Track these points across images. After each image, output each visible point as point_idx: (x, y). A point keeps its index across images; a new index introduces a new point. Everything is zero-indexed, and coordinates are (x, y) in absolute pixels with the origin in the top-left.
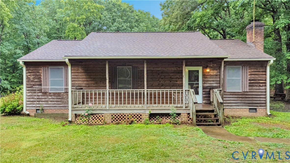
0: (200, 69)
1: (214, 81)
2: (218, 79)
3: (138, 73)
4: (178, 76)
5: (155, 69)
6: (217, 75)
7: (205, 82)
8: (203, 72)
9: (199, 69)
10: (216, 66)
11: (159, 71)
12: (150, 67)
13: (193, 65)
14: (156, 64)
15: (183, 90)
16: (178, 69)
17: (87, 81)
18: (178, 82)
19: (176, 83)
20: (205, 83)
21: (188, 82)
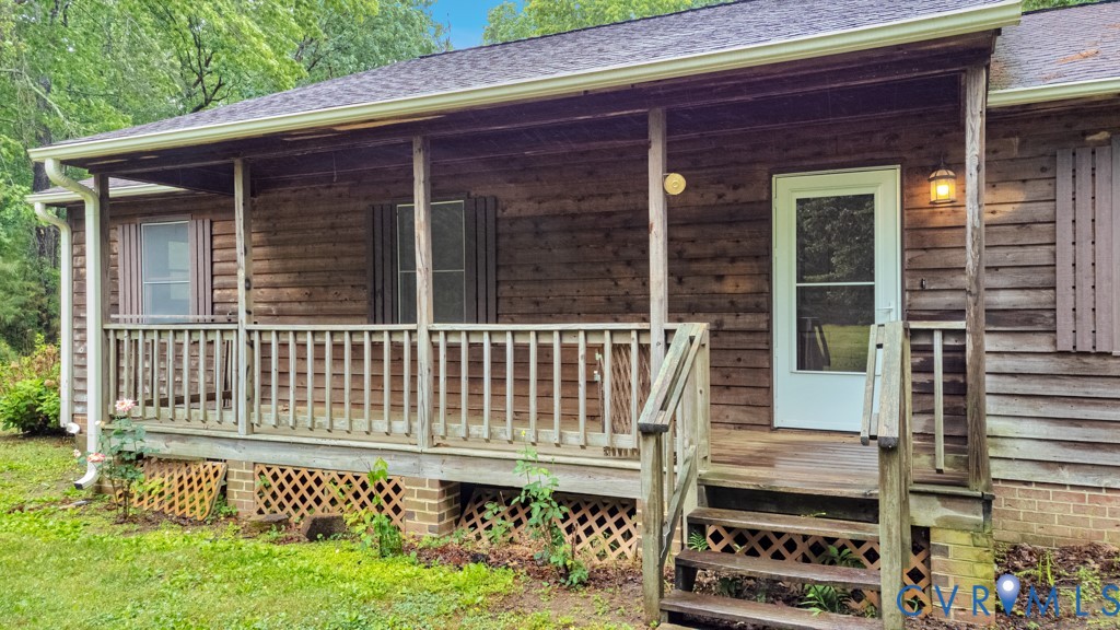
0: (883, 186)
1: (997, 268)
2: (1041, 256)
3: (497, 236)
4: (725, 242)
5: (585, 206)
6: (1023, 224)
7: (921, 276)
8: (906, 208)
9: (877, 185)
10: (1015, 153)
11: (609, 214)
12: (559, 197)
13: (831, 161)
14: (590, 173)
15: (648, 331)
16: (730, 196)
17: (275, 286)
18: (728, 286)
19: (716, 287)
20: (923, 289)
21: (795, 284)
